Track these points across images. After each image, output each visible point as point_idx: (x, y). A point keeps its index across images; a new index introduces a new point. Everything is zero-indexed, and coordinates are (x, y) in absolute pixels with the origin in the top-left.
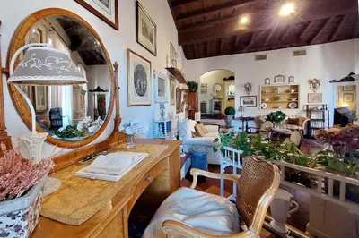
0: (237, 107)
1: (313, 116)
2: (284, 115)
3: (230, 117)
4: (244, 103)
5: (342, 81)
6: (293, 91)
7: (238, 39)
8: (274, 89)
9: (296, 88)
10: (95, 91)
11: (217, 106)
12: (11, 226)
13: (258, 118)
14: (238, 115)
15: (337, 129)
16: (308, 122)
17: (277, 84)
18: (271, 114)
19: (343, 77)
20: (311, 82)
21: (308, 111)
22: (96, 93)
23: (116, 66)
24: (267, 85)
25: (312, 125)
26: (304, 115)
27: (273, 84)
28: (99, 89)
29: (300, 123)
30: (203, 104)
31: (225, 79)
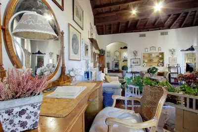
0: (129, 65)
1: (172, 71)
2: (157, 69)
3: (125, 72)
4: (133, 63)
5: (187, 50)
6: (161, 56)
7: (130, 23)
8: (150, 55)
9: (162, 54)
10: (36, 53)
11: (117, 65)
12: (33, 112)
13: (141, 72)
14: (129, 70)
15: (188, 74)
16: (170, 74)
17: (152, 51)
18: (150, 69)
19: (188, 48)
20: (170, 50)
21: (169, 68)
22: (37, 55)
23: (62, 33)
24: (146, 52)
25: (172, 76)
26: (167, 70)
27: (149, 52)
28: (39, 53)
29: (165, 75)
30: (108, 64)
31: (121, 48)
